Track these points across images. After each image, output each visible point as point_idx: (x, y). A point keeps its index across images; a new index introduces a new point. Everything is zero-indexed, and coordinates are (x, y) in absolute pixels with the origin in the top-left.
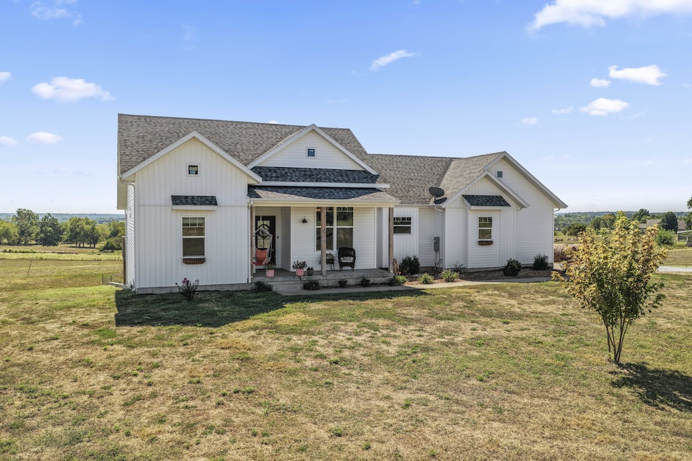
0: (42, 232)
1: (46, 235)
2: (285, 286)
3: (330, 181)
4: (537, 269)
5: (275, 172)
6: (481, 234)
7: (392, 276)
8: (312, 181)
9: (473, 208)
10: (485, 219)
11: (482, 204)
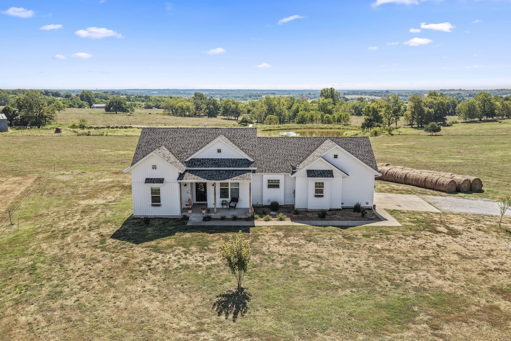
0: (207, 108)
1: (210, 110)
2: (195, 218)
3: (225, 167)
4: (355, 211)
5: (200, 162)
6: (317, 191)
7: (250, 215)
8: (215, 167)
9: (309, 178)
10: (319, 183)
11: (315, 176)
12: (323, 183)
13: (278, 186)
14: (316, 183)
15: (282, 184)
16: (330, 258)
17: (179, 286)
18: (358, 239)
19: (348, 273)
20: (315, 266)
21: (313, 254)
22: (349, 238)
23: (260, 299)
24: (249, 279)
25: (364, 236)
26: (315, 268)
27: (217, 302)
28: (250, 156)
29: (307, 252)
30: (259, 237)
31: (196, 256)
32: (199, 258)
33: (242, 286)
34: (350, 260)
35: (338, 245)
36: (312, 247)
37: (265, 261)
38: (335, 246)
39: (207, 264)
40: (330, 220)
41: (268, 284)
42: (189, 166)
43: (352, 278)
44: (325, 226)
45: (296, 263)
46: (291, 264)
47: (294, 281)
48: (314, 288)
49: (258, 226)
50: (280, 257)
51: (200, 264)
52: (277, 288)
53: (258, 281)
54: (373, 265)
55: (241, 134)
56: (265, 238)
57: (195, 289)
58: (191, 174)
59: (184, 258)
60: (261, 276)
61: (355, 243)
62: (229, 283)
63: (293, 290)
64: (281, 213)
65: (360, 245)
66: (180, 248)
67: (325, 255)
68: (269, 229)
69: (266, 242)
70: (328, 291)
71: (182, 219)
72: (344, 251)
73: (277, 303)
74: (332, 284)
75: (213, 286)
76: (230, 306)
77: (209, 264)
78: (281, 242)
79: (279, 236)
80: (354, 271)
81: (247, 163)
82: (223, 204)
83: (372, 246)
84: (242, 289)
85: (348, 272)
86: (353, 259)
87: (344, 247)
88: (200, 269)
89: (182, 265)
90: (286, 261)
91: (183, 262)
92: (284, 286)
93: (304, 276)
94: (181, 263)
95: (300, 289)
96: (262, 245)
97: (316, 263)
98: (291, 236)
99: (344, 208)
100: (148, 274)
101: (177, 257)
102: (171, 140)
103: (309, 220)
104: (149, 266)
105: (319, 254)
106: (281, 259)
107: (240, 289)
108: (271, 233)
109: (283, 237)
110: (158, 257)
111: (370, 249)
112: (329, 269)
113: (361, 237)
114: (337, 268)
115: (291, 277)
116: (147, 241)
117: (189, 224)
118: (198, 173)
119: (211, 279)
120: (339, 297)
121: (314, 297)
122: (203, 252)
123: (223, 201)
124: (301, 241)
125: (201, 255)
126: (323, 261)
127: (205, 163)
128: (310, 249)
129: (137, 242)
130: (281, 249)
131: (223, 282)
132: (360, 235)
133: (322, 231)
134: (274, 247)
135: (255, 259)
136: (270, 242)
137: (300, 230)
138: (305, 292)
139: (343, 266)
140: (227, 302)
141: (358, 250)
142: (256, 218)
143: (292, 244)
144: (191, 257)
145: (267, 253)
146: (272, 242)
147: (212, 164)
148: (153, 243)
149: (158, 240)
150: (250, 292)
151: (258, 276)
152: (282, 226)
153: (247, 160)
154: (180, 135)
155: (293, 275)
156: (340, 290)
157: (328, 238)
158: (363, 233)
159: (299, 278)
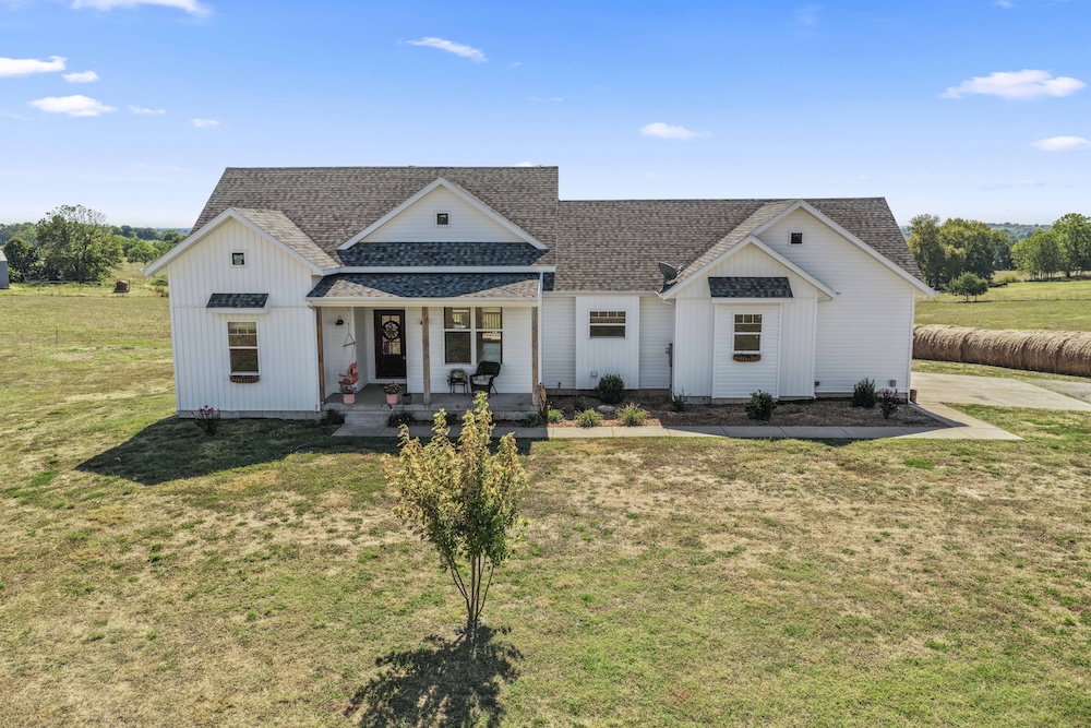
2: (362, 418)
3: (458, 264)
4: (855, 405)
5: (384, 250)
6: (740, 343)
7: (534, 411)
8: (429, 264)
9: (715, 300)
10: (748, 318)
11: (735, 295)
12: (758, 318)
13: (619, 332)
14: (738, 318)
15: (632, 326)
16: (812, 526)
17: (238, 619)
18: (892, 472)
19: (892, 576)
20: (763, 551)
21: (749, 513)
22: (862, 469)
23: (551, 676)
24: (516, 595)
25: (909, 463)
26: (765, 557)
27: (373, 684)
28: (536, 235)
29: (727, 509)
30: (560, 467)
31: (333, 520)
32: (341, 527)
33: (484, 620)
34: (886, 535)
35: (830, 488)
36: (741, 494)
37: (577, 535)
38: (821, 491)
39: (367, 544)
40: (786, 425)
41: (587, 613)
42: (348, 263)
43: (915, 594)
44: (775, 439)
45: (692, 542)
46: (671, 546)
47: (692, 604)
48: (774, 631)
49: (559, 440)
50: (631, 522)
51: (343, 542)
52: (623, 630)
53: (547, 602)
54: (978, 549)
55: (510, 182)
56: (580, 467)
57: (296, 632)
58: (352, 284)
59: (289, 526)
60: (560, 584)
61: (887, 484)
62: (433, 611)
63: (687, 637)
64: (632, 406)
65: (909, 491)
66: (287, 494)
67: (791, 515)
68: (594, 445)
69: (584, 478)
70: (835, 643)
71: (324, 422)
72: (856, 505)
73: (626, 691)
74: (843, 614)
75: (370, 620)
76: (422, 701)
77: (374, 542)
78: (632, 480)
79: (625, 462)
80: (914, 571)
81: (528, 253)
82: (453, 381)
83: (948, 491)
84: (486, 633)
85: (894, 572)
86: (896, 530)
87: (854, 495)
88: (338, 558)
89: (274, 548)
90: (653, 534)
91: (283, 536)
92: (650, 622)
93: (726, 585)
94: (274, 541)
95: (717, 633)
96: (569, 488)
97: (765, 544)
98: (668, 464)
99: (821, 399)
100: (141, 575)
101: (268, 521)
102: (304, 197)
103: (719, 424)
104: (157, 548)
105: (770, 515)
106: (636, 530)
107: (477, 633)
108: (600, 456)
109: (641, 467)
110: (201, 522)
111: (945, 500)
112: (815, 562)
113: (904, 467)
114: (846, 558)
115: (676, 588)
116: (186, 476)
117: (341, 432)
118: (374, 281)
119: (367, 592)
120: (888, 669)
121: (782, 666)
122: (364, 508)
123: (453, 372)
124: (702, 477)
125: (354, 515)
126: (790, 536)
127: (398, 254)
128: (736, 499)
129: (150, 479)
130: (637, 500)
131: (413, 605)
132: (894, 462)
133: (766, 451)
134: (612, 493)
135: (543, 528)
136: (595, 480)
137: (694, 449)
138: (739, 646)
139: (869, 551)
140: (413, 686)
141: (906, 504)
142: (554, 420)
143: (673, 486)
144: (315, 523)
145: (584, 511)
146: (603, 480)
147: (418, 256)
148: (203, 482)
149: (222, 474)
150: (517, 645)
151: (549, 586)
152: (634, 439)
153: (528, 245)
154: (332, 185)
155: (687, 581)
156: (880, 638)
157: (789, 469)
158: (904, 457)
159: (710, 591)
